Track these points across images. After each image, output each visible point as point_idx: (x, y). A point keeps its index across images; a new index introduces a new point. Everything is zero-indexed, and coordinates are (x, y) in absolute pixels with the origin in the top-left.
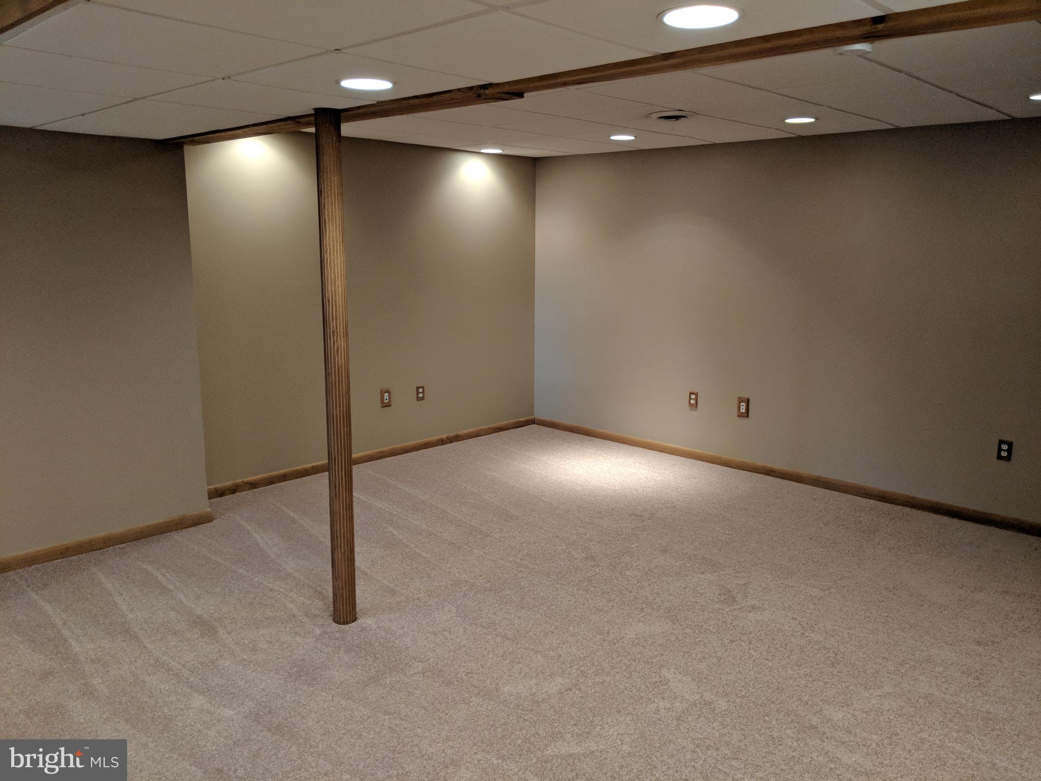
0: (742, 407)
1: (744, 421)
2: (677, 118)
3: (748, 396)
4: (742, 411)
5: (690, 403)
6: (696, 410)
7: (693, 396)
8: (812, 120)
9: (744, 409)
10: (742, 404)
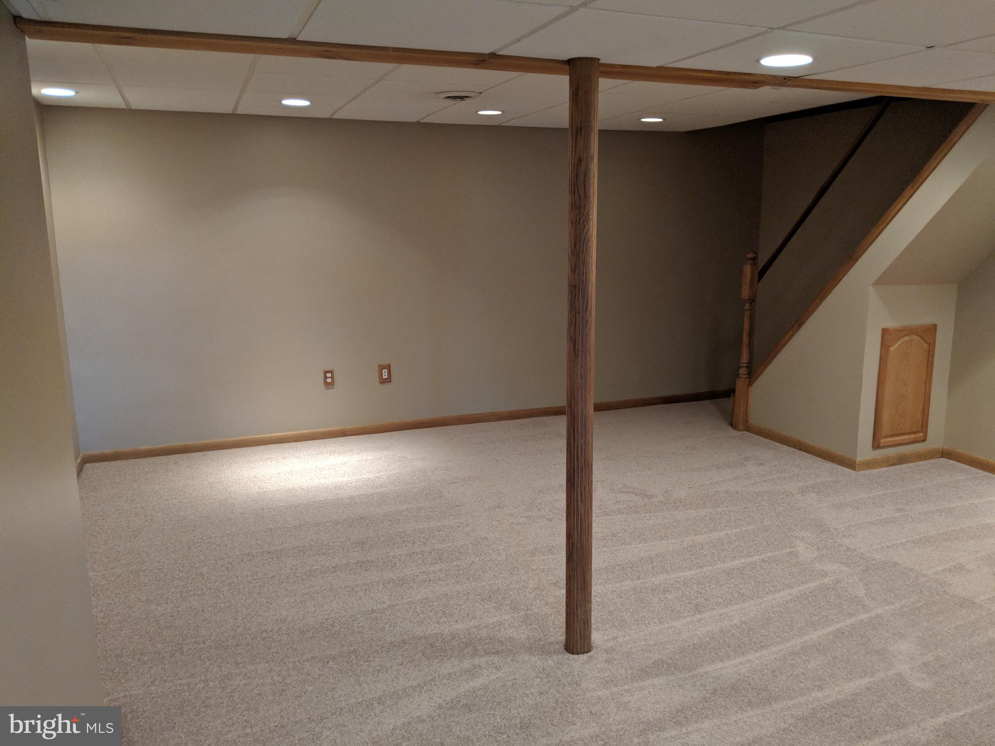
0: (384, 374)
1: (386, 386)
2: (462, 98)
3: (388, 363)
4: (384, 377)
5: (325, 381)
6: (333, 388)
7: (329, 375)
8: (500, 113)
9: (387, 375)
10: (384, 371)
